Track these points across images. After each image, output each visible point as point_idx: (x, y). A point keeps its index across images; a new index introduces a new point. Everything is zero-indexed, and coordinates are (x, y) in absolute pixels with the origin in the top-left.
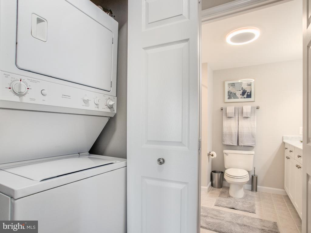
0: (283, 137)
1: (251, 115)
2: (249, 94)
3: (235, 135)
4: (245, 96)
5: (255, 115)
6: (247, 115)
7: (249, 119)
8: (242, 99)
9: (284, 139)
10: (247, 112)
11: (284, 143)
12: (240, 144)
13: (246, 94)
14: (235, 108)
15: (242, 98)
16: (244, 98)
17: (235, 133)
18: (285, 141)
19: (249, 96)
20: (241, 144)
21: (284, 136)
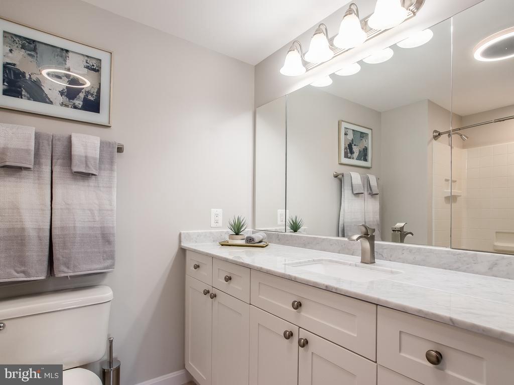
0: (180, 235)
1: (100, 169)
2: (90, 97)
3: (40, 238)
4: (79, 102)
5: (112, 170)
6: (87, 165)
7: (92, 182)
8: (64, 108)
9: (182, 240)
10: (86, 157)
11: (183, 251)
12: (62, 271)
13: (82, 95)
14: (38, 137)
15: (66, 106)
16: (75, 107)
17: (39, 230)
18: (185, 244)
19: (93, 105)
20: (66, 270)
21: (182, 232)
